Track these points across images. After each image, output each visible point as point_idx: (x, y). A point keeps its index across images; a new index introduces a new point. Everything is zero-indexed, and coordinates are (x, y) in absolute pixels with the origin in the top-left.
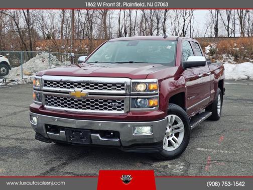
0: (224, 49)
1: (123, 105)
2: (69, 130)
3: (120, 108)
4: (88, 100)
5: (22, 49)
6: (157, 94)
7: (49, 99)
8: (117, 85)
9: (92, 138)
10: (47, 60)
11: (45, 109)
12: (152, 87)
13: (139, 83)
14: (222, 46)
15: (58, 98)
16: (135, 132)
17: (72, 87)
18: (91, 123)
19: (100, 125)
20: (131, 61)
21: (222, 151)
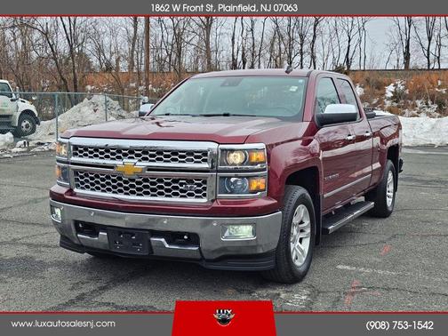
0: (419, 91)
1: (205, 189)
2: (114, 231)
3: (200, 192)
4: (146, 180)
5: (60, 88)
6: (264, 170)
7: (82, 177)
8: (196, 154)
9: (153, 244)
10: (101, 108)
11: (74, 194)
12: (255, 157)
13: (232, 151)
14: (415, 85)
15: (97, 176)
16: (227, 234)
17: (119, 158)
18: (153, 219)
19: (165, 222)
20: (226, 112)
21: (380, 272)
